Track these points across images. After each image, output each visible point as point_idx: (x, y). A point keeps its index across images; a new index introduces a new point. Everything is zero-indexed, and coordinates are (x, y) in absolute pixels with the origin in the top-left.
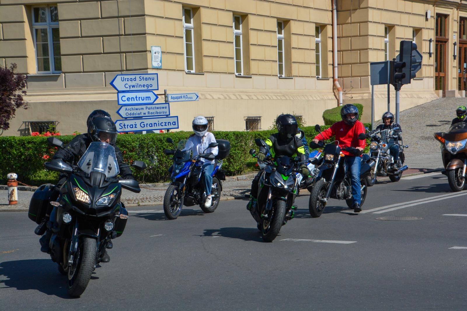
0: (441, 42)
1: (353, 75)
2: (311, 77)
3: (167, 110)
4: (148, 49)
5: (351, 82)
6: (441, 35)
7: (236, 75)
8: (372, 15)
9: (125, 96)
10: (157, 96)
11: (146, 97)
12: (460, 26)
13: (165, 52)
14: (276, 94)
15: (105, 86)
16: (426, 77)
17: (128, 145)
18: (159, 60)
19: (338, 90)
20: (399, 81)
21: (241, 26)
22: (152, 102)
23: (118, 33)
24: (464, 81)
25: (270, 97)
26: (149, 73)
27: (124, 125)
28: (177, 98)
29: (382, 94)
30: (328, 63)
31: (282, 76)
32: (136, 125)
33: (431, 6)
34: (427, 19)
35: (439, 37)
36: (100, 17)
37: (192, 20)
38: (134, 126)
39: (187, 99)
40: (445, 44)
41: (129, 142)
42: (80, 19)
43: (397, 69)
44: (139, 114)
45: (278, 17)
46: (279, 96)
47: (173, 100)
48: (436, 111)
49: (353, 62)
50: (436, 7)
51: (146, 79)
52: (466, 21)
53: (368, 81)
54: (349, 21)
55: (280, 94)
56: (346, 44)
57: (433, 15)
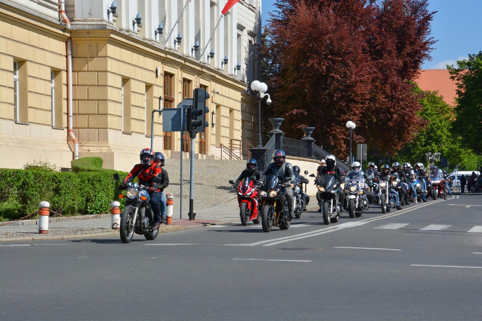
0: (168, 101)
1: (90, 126)
2: (47, 125)
5: (88, 134)
8: (111, 65)
12: (183, 87)
14: (12, 141)
16: (157, 135)
19: (74, 141)
20: (194, 129)
24: (187, 143)
25: (7, 143)
30: (63, 112)
31: (17, 121)
33: (161, 63)
34: (157, 76)
35: (166, 95)
43: (194, 117)
45: (15, 56)
49: (90, 112)
50: (164, 65)
52: (187, 83)
53: (107, 134)
54: (86, 68)
55: (16, 141)
56: (82, 93)
57: (162, 73)
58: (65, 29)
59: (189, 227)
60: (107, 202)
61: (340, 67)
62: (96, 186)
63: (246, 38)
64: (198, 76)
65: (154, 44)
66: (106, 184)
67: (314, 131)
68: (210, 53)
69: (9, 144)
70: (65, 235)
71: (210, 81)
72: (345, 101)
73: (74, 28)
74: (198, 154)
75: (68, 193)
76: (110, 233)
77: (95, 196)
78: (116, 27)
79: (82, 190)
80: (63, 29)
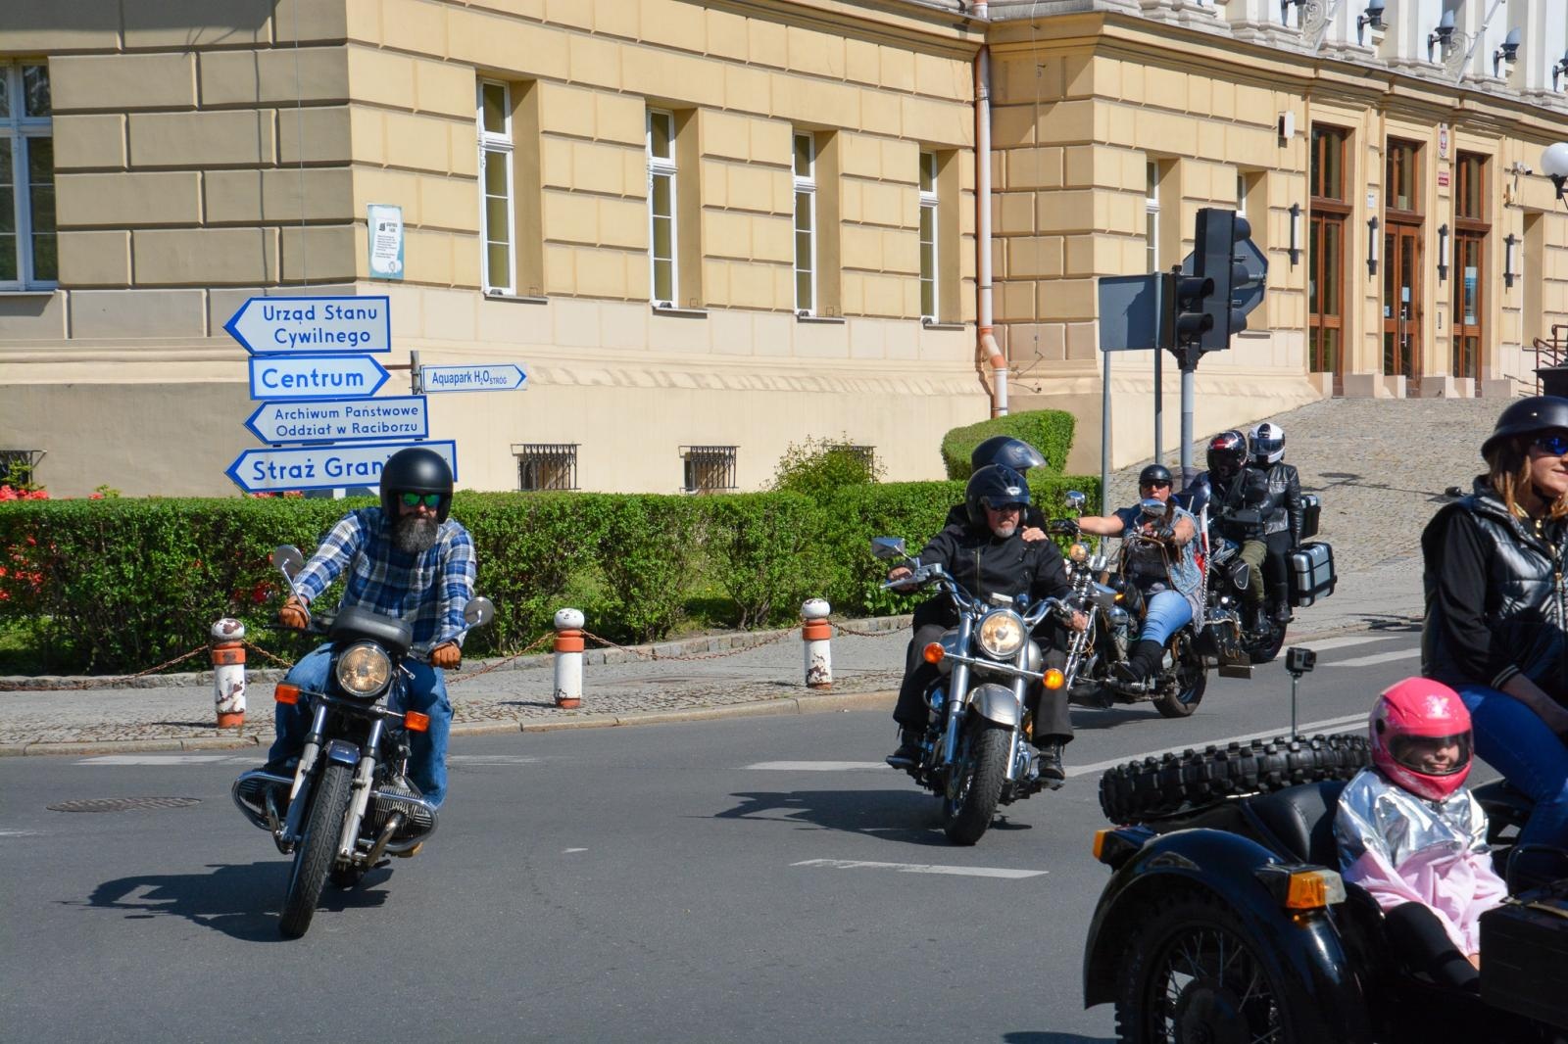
0: (1329, 215)
1: (1042, 316)
2: (906, 319)
3: (419, 419)
4: (358, 215)
5: (1036, 338)
6: (1328, 193)
7: (654, 308)
8: (1107, 122)
9: (275, 371)
10: (385, 372)
11: (348, 376)
12: (1390, 165)
13: (415, 226)
14: (786, 374)
15: (209, 334)
16: (1281, 329)
17: (283, 533)
18: (396, 252)
19: (993, 363)
20: (1191, 340)
21: (672, 144)
22: (368, 391)
23: (256, 160)
24: (1403, 345)
25: (767, 381)
26: (359, 294)
27: (272, 468)
28: (454, 379)
29: (1137, 380)
30: (962, 276)
31: (807, 314)
32: (311, 467)
33: (1296, 99)
34: (1282, 141)
35: (1321, 198)
36: (196, 104)
37: (508, 121)
38: (305, 471)
39: (486, 385)
40: (1340, 222)
41: (288, 526)
42: (126, 111)
43: (1186, 302)
44: (322, 431)
45: (797, 118)
46: (797, 379)
47: (438, 386)
49: (1043, 272)
50: (1312, 101)
51: (350, 315)
52: (1407, 152)
53: (1091, 337)
54: (1030, 138)
55: (800, 374)
56: (1020, 214)
57: (1302, 129)
58: (967, 21)
62: (888, 529)
64: (1450, 127)
65: (1273, 39)
68: (1502, 46)
69: (774, 383)
71: (1498, 138)
73: (1000, 14)
74: (1444, 378)
75: (784, 557)
76: (782, 703)
80: (960, 21)
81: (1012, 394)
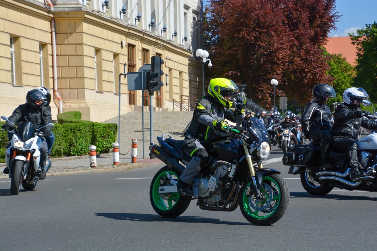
0: (131, 66)
1: (71, 87)
5: (69, 93)
6: (130, 61)
8: (86, 39)
12: (143, 55)
16: (123, 93)
19: (58, 99)
20: (152, 88)
24: (147, 99)
25: (7, 101)
29: (96, 105)
30: (49, 77)
31: (14, 84)
33: (125, 37)
34: (122, 47)
43: (152, 78)
45: (11, 33)
46: (13, 101)
48: (136, 120)
49: (71, 76)
50: (128, 38)
52: (145, 52)
53: (84, 93)
55: (14, 100)
56: (64, 61)
57: (126, 44)
58: (49, 11)
59: (150, 164)
60: (86, 146)
61: (265, 37)
62: (77, 134)
63: (191, 16)
64: (154, 46)
65: (119, 22)
66: (85, 132)
67: (246, 88)
68: (163, 28)
70: (54, 172)
71: (163, 50)
72: (270, 64)
73: (57, 10)
74: (155, 108)
76: (89, 170)
77: (77, 142)
78: (89, 9)
79: (66, 137)
80: (48, 11)
81: (63, 107)
